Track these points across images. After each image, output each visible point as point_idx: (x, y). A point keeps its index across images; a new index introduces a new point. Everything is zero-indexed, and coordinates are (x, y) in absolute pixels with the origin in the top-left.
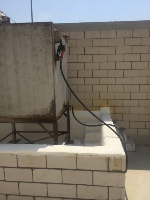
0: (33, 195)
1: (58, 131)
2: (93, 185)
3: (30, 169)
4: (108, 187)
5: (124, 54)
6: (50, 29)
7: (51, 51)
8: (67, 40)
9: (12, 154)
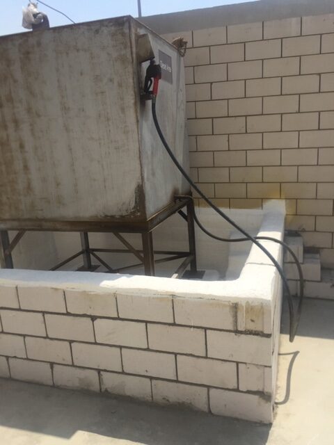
0: (97, 367)
1: (154, 250)
2: (206, 357)
3: (89, 319)
4: (238, 363)
5: (320, 74)
6: (127, 31)
7: (130, 81)
8: (183, 51)
9: (56, 289)
